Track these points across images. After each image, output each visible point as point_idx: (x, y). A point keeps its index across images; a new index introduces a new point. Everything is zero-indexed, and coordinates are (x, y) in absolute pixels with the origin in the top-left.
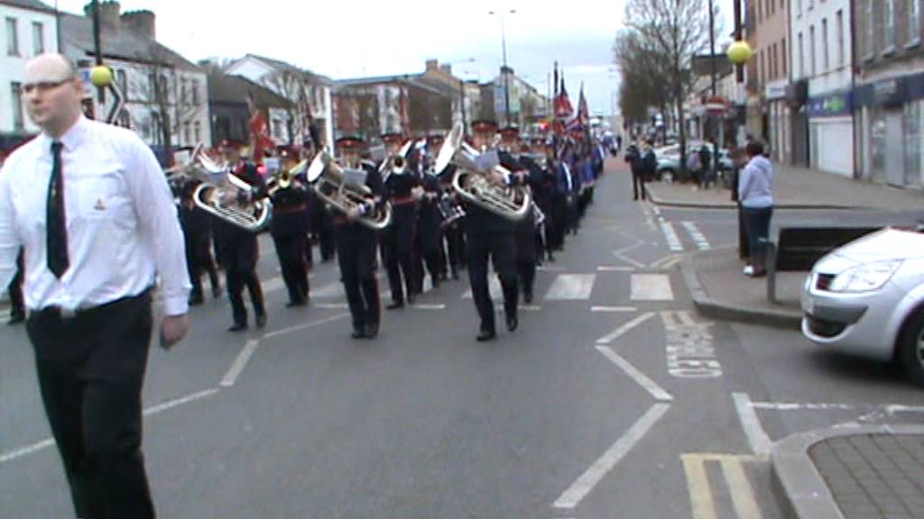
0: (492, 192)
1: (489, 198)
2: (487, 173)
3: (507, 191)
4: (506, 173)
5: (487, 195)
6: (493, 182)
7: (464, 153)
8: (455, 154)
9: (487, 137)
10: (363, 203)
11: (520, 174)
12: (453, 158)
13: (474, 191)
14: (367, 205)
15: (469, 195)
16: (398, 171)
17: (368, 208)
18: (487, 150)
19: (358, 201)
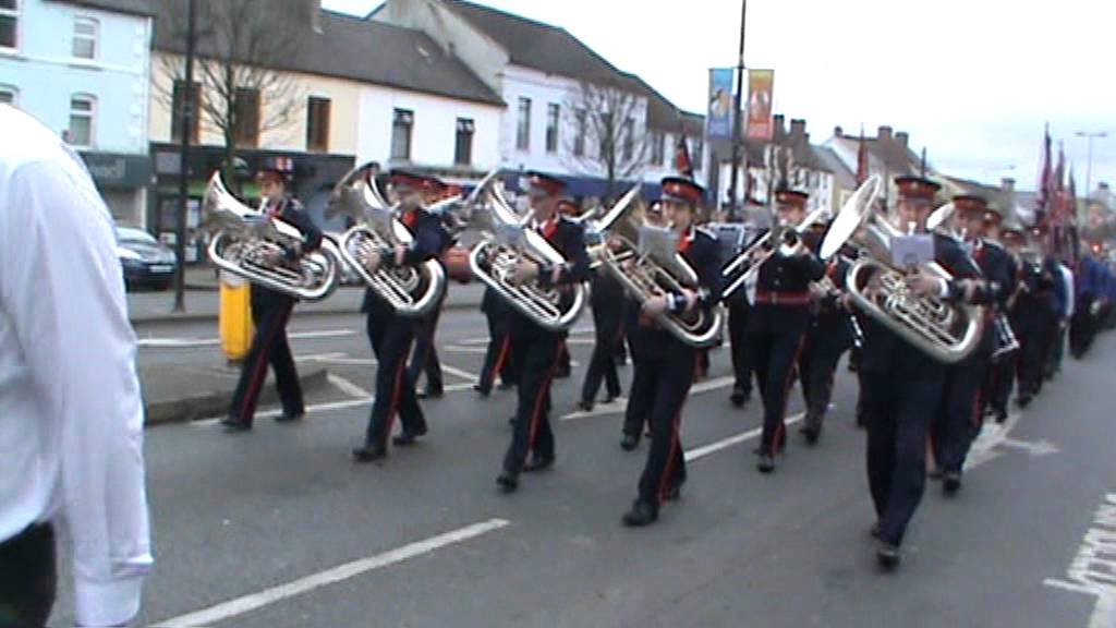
0: (914, 308)
1: (906, 317)
2: (909, 271)
3: (941, 309)
4: (942, 278)
5: (905, 312)
6: (917, 291)
7: (873, 228)
8: (859, 228)
9: (919, 209)
10: (676, 293)
11: (969, 284)
12: (852, 237)
13: (881, 300)
14: (680, 298)
15: (873, 307)
16: (787, 251)
17: (681, 305)
18: (917, 231)
19: (669, 289)
